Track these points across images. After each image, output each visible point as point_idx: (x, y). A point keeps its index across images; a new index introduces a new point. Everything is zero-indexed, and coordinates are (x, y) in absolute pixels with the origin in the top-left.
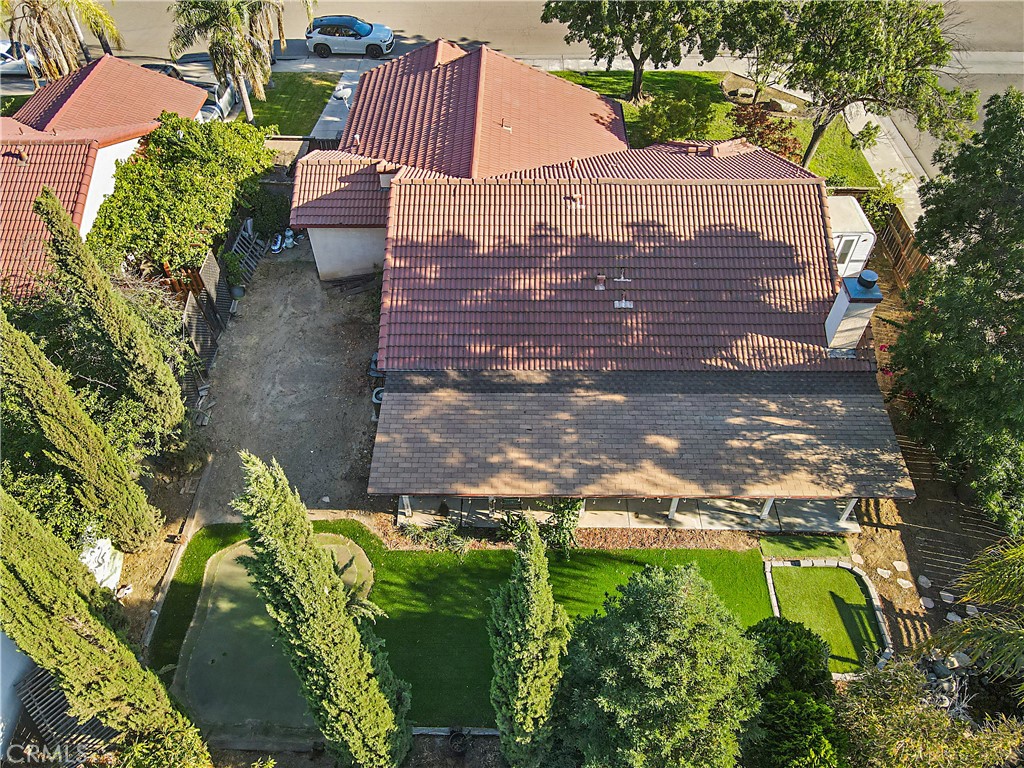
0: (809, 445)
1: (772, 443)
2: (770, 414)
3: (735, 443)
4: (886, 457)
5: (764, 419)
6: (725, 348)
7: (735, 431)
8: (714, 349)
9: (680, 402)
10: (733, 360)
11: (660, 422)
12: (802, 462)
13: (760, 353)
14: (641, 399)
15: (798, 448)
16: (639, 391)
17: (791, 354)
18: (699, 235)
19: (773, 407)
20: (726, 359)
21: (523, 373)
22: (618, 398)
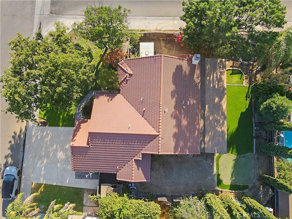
0: (217, 73)
1: (216, 80)
2: (210, 79)
3: (216, 87)
4: (219, 61)
5: (211, 80)
6: (197, 84)
7: (214, 86)
8: (197, 86)
9: (207, 95)
10: (199, 83)
11: (212, 99)
12: (220, 76)
13: (197, 77)
14: (207, 102)
15: (217, 76)
16: (205, 102)
17: (198, 72)
18: (174, 84)
19: (208, 78)
20: (199, 84)
21: (202, 125)
22: (207, 106)
